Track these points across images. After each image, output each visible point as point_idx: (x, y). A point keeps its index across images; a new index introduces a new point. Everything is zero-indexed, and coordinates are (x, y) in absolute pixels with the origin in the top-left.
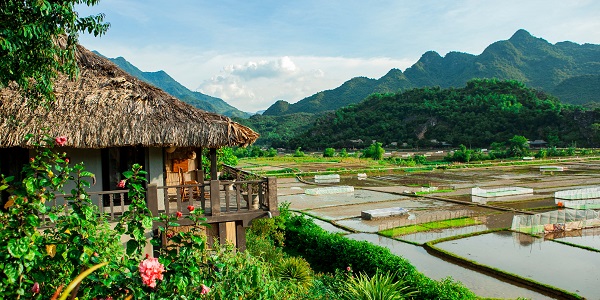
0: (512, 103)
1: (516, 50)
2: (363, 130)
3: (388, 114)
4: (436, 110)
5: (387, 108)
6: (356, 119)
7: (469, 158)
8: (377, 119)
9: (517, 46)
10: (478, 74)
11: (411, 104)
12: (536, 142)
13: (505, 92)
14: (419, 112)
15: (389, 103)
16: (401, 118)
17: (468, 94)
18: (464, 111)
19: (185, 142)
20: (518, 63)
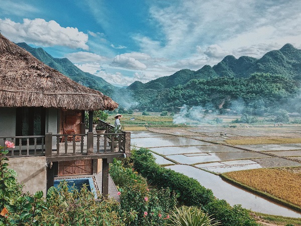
0: (279, 89)
1: (284, 56)
2: (185, 101)
3: (201, 93)
4: (231, 91)
5: (200, 88)
6: (182, 94)
7: (250, 121)
8: (195, 95)
9: (284, 54)
10: (259, 70)
11: (215, 87)
12: (293, 114)
13: (275, 82)
14: (220, 92)
15: (202, 86)
16: (209, 95)
17: (252, 82)
18: (248, 93)
19: (72, 107)
20: (285, 64)
